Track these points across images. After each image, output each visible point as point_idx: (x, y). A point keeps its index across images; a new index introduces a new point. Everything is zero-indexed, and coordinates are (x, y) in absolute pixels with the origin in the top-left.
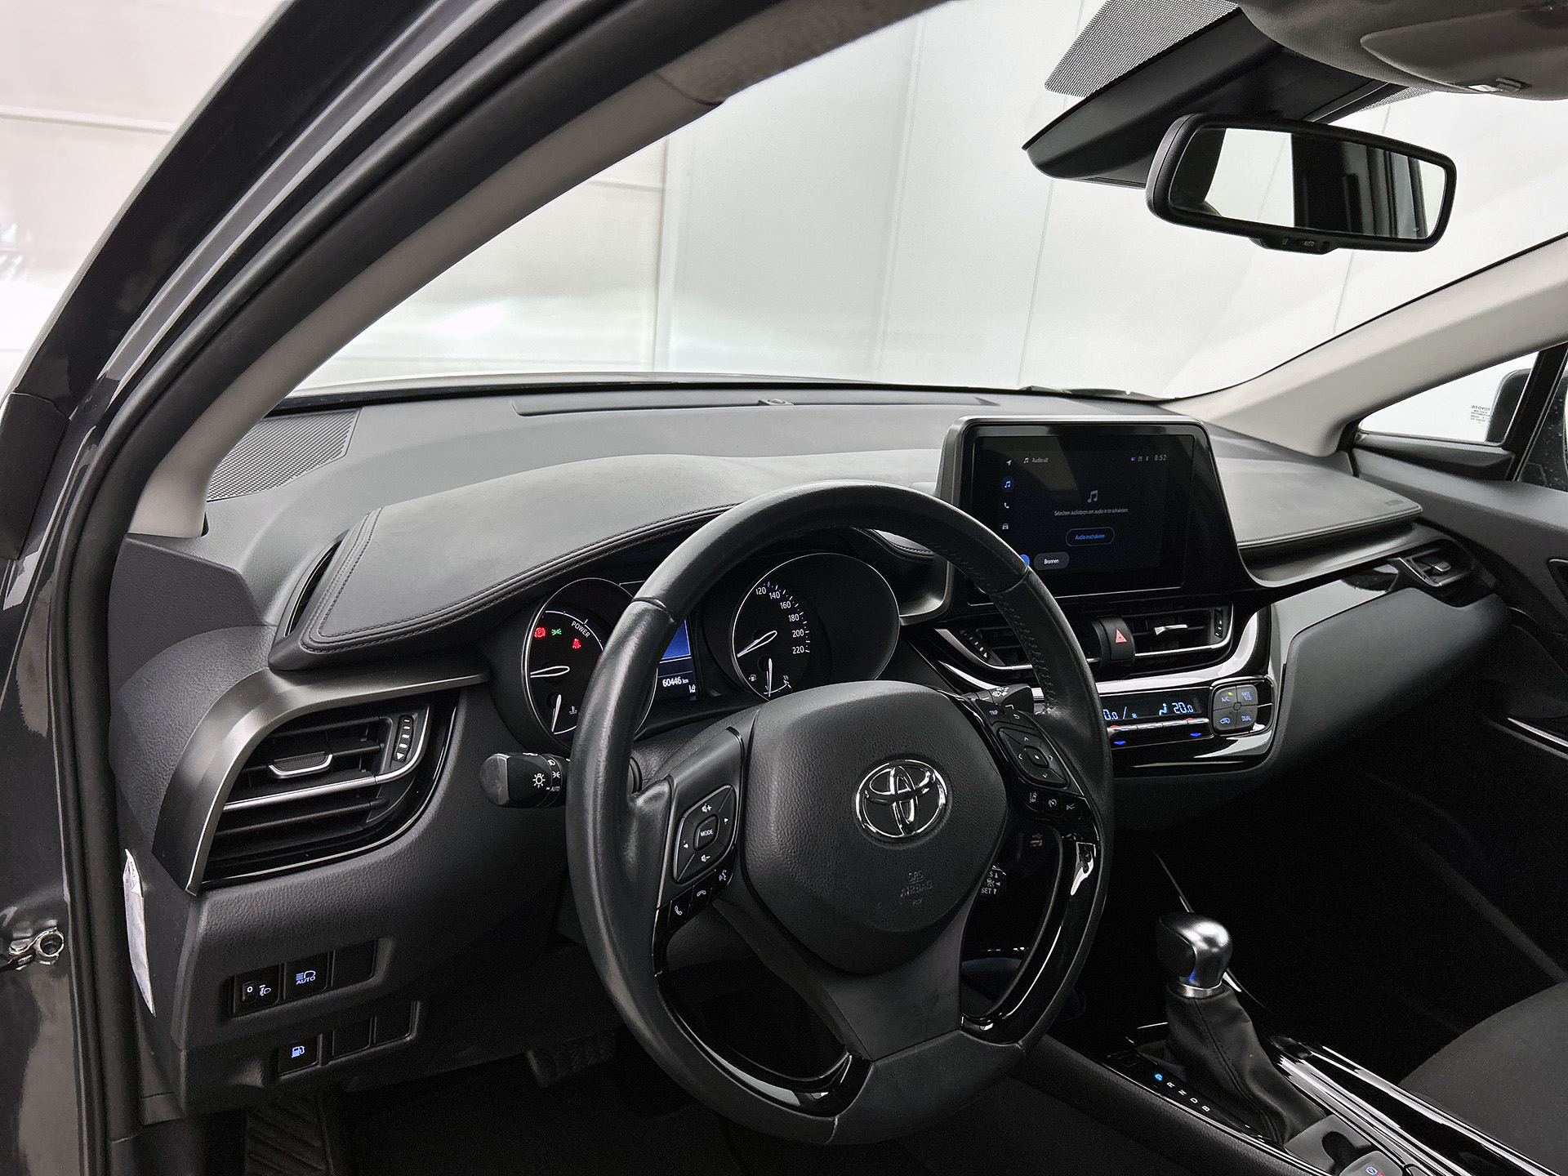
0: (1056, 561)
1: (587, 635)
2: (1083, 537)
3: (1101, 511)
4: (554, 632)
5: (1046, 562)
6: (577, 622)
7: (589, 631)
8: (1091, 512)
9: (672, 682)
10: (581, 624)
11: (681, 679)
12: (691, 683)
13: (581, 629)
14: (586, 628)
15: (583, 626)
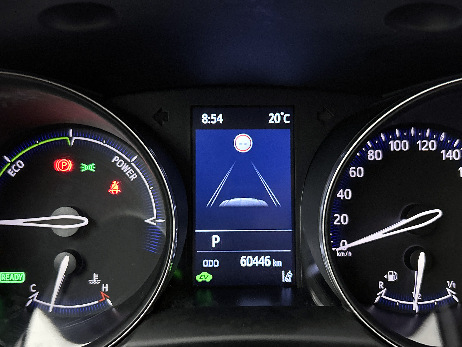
1: (133, 177)
4: (85, 168)
6: (121, 158)
7: (136, 172)
9: (256, 262)
10: (126, 161)
11: (271, 259)
12: (286, 268)
13: (125, 168)
14: (132, 168)
15: (129, 164)
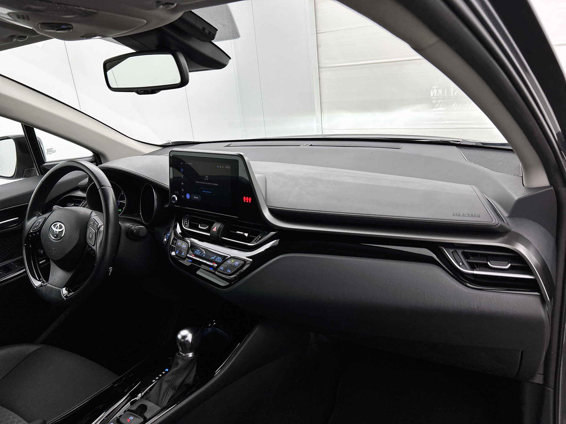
0: (197, 198)
2: (204, 191)
3: (209, 184)
5: (194, 197)
8: (206, 183)
